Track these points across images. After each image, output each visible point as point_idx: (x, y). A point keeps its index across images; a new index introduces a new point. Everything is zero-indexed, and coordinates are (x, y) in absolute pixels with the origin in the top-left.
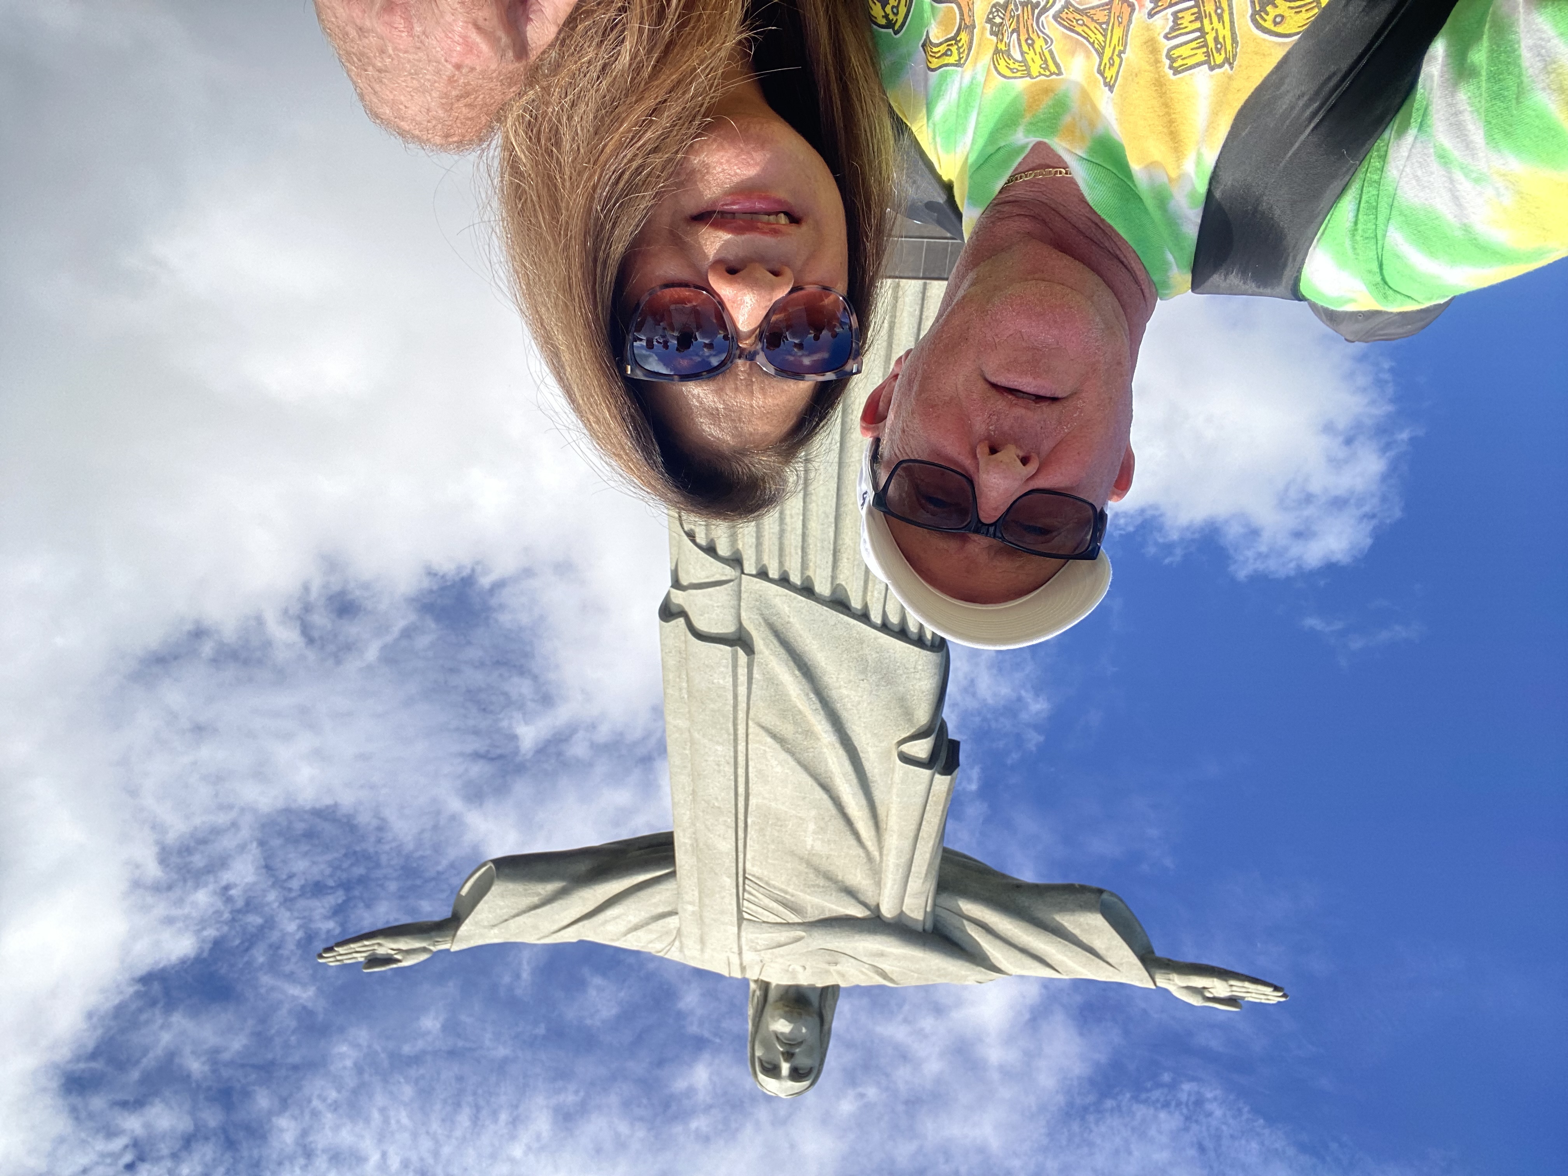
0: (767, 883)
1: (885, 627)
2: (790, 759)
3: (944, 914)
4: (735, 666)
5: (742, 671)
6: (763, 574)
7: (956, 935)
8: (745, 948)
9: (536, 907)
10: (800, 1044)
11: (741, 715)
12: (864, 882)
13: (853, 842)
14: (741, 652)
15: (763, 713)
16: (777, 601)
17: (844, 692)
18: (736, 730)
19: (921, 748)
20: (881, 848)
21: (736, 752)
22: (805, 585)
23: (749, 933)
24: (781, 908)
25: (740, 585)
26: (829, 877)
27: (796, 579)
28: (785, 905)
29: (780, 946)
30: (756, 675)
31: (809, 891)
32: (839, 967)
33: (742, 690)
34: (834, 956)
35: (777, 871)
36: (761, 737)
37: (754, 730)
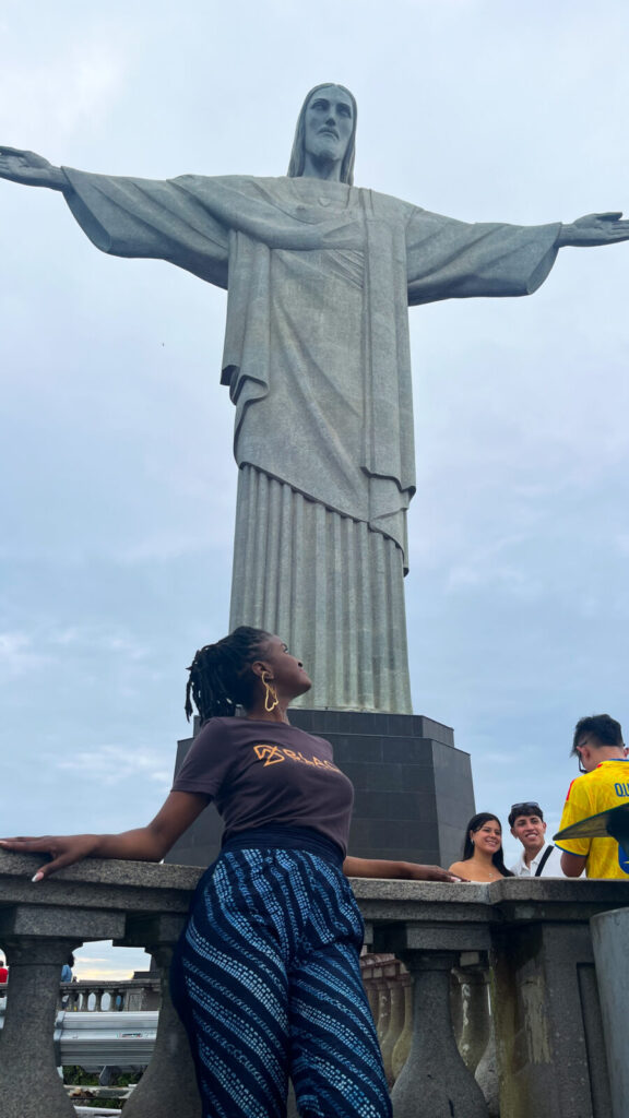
0: (348, 283)
1: (282, 483)
2: (338, 388)
3: (222, 242)
4: (373, 459)
5: (368, 456)
6: (356, 521)
7: (211, 223)
8: (361, 226)
10: (322, 131)
11: (369, 423)
12: (282, 280)
13: (293, 318)
14: (369, 469)
15: (354, 423)
16: (348, 504)
17: (304, 439)
18: (372, 412)
19: (251, 391)
20: (271, 308)
21: (371, 395)
22: (331, 515)
23: (359, 238)
24: (339, 262)
25: (370, 515)
26: (307, 289)
27: (337, 518)
28: (337, 264)
29: (340, 230)
30: (359, 451)
31: (321, 278)
32: (298, 204)
33: (368, 441)
34: (301, 215)
35: (342, 294)
36: (357, 408)
37: (360, 411)
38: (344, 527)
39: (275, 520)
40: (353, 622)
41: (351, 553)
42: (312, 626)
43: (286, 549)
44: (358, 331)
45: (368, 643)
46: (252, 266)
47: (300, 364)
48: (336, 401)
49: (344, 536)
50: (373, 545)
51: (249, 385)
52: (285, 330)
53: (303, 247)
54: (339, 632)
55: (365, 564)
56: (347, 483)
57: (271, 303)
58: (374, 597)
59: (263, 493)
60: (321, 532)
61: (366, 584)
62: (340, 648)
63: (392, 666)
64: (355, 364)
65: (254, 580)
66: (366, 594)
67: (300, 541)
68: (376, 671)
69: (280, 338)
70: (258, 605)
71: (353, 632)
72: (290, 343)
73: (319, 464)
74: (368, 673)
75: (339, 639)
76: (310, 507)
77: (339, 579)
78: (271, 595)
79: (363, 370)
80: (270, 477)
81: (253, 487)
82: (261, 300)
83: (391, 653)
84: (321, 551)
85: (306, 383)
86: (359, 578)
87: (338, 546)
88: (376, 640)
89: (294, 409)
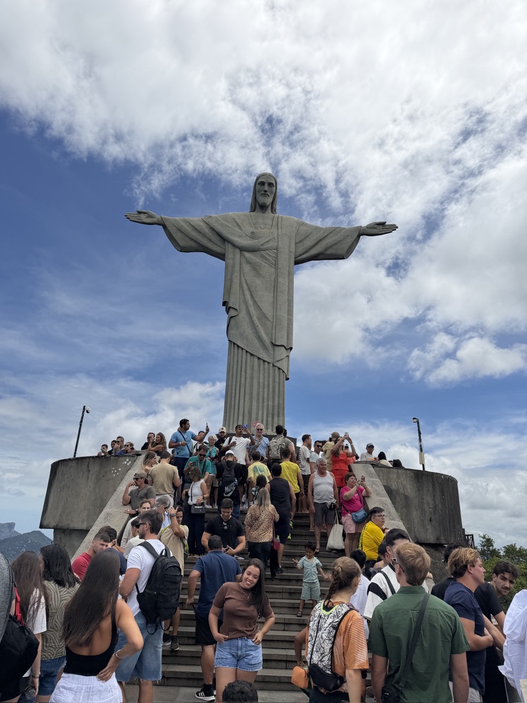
1: (243, 349)
2: (263, 311)
3: (223, 247)
5: (274, 338)
6: (268, 363)
7: (219, 238)
8: (276, 238)
9: (335, 244)
10: (262, 194)
11: (274, 324)
12: (245, 266)
13: (248, 282)
14: (274, 342)
15: (269, 325)
16: (266, 356)
17: (251, 331)
18: (276, 319)
19: (232, 313)
20: (240, 277)
21: (276, 312)
22: (260, 361)
23: (275, 245)
24: (267, 256)
25: (274, 360)
26: (254, 269)
27: (262, 362)
28: (265, 257)
29: (268, 241)
30: (270, 335)
31: (259, 264)
32: (251, 230)
34: (253, 236)
35: (267, 270)
36: (270, 318)
37: (271, 320)
38: (264, 365)
39: (240, 363)
40: (265, 400)
41: (266, 375)
42: (251, 402)
43: (243, 374)
44: (273, 286)
45: (270, 408)
46: (234, 259)
47: (250, 302)
48: (263, 316)
49: (264, 369)
50: (274, 372)
51: (231, 310)
52: (245, 287)
53: (253, 250)
54: (261, 404)
55: (271, 379)
56: (266, 348)
57: (240, 275)
58: (274, 391)
59: (236, 352)
60: (256, 368)
61: (271, 386)
62: (260, 410)
63: (278, 416)
64: (271, 300)
65: (232, 385)
66: (271, 390)
67: (248, 371)
68: (273, 418)
69: (243, 290)
70: (233, 395)
71: (265, 404)
72: (247, 293)
73: (256, 342)
74: (270, 419)
75: (260, 407)
76: (252, 357)
77: (261, 385)
78: (238, 391)
79: (274, 302)
80: (238, 347)
81: (232, 350)
82: (237, 274)
83: (278, 411)
84: (255, 374)
85: (252, 310)
86: (269, 384)
87: (262, 372)
88: (273, 407)
89: (247, 319)
